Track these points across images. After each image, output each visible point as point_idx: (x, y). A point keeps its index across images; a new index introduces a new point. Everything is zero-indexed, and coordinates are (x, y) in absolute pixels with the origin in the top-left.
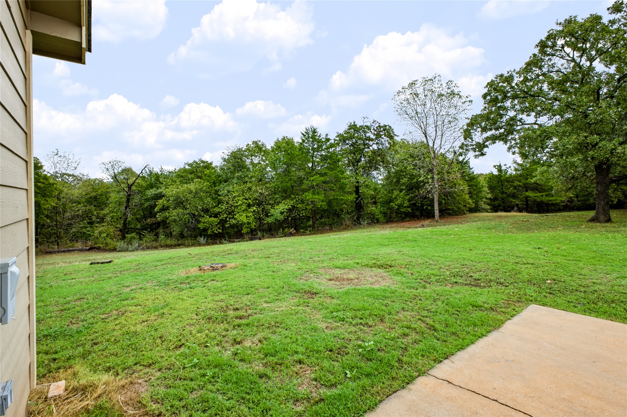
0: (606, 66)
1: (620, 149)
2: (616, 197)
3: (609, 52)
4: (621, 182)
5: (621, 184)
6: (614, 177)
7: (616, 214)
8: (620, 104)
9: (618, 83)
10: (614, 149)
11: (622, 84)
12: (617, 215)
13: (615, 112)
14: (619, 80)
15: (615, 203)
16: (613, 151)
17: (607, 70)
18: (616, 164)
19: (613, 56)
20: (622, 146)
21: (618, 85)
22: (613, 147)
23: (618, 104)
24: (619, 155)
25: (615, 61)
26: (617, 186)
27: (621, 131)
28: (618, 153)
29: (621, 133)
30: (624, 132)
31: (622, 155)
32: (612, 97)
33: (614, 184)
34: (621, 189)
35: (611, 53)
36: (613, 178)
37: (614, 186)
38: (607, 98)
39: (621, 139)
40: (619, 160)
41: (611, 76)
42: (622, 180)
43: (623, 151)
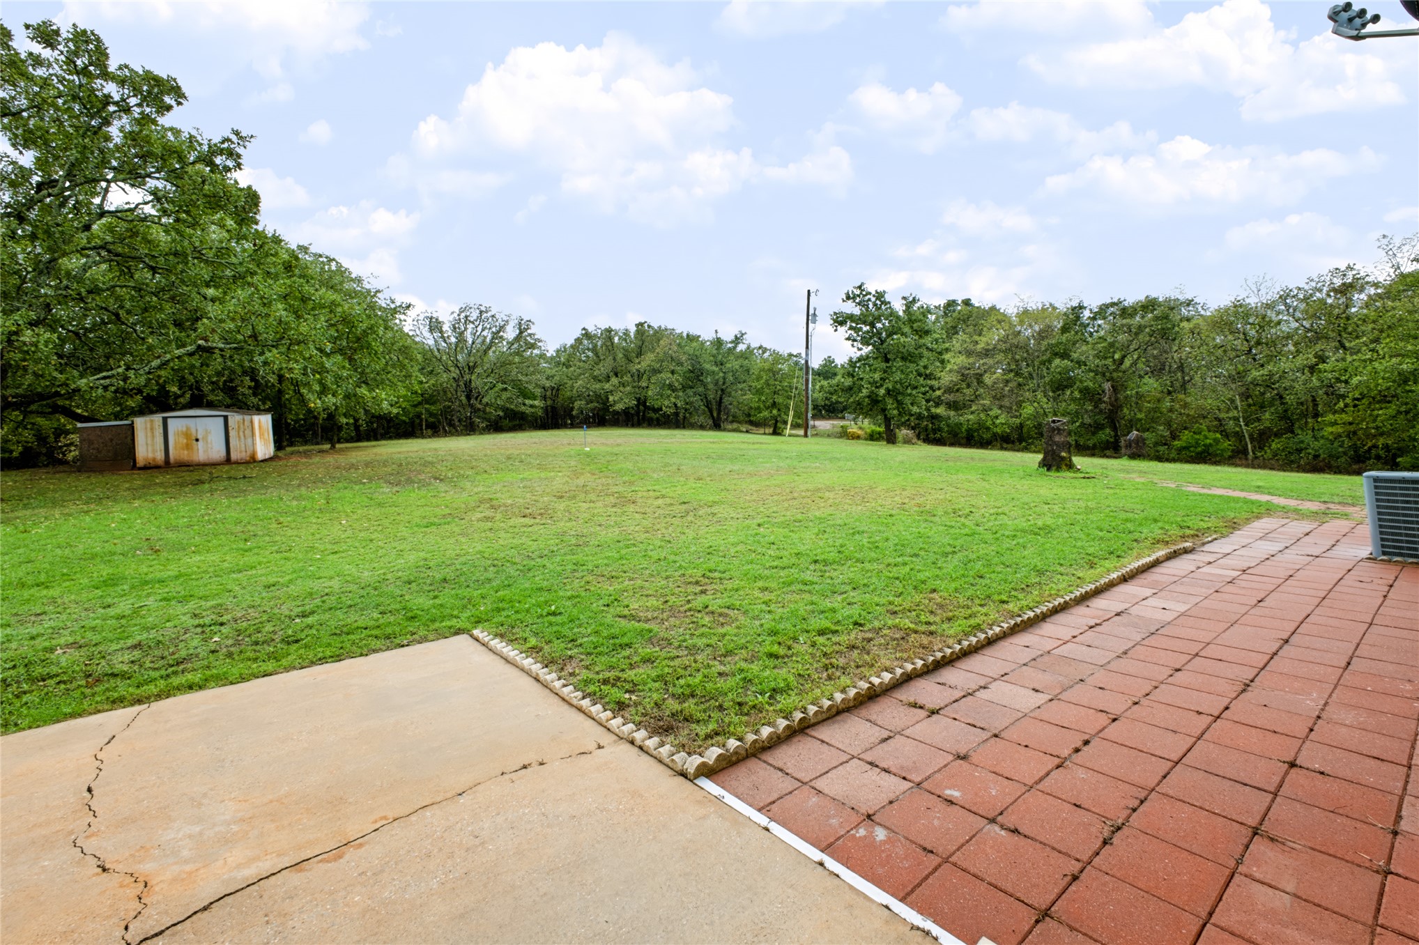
0: (14, 145)
1: (27, 336)
2: (19, 442)
3: (22, 118)
4: (33, 407)
5: (31, 412)
6: (13, 397)
7: (12, 481)
8: (38, 238)
9: (37, 192)
10: (16, 333)
11: (45, 197)
12: (15, 482)
13: (28, 254)
14: (40, 187)
15: (15, 454)
16: (14, 338)
17: (13, 154)
18: (18, 367)
19: (31, 132)
20: (33, 331)
21: (36, 196)
22: (14, 329)
23: (33, 237)
24: (26, 349)
25: (34, 143)
26: (24, 418)
27: (36, 297)
28: (25, 343)
29: (34, 301)
30: (41, 300)
31: (33, 349)
32: (21, 219)
33: (17, 413)
34: (33, 424)
35: (28, 124)
36: (10, 399)
37: (17, 416)
38: (9, 215)
39: (33, 315)
40: (25, 360)
41: (24, 174)
42: (33, 402)
43: (34, 340)
